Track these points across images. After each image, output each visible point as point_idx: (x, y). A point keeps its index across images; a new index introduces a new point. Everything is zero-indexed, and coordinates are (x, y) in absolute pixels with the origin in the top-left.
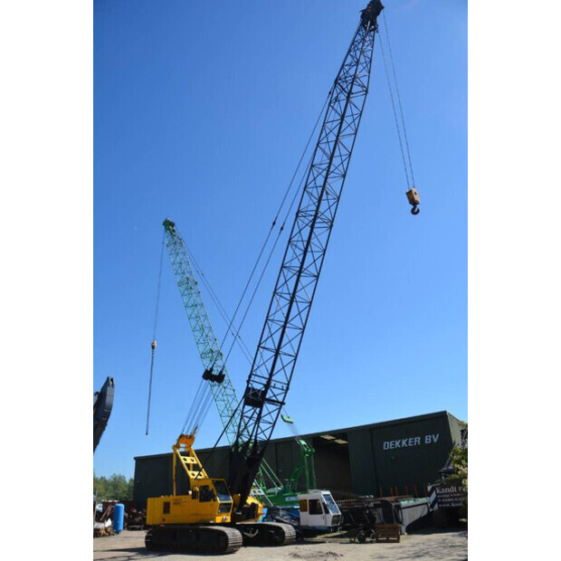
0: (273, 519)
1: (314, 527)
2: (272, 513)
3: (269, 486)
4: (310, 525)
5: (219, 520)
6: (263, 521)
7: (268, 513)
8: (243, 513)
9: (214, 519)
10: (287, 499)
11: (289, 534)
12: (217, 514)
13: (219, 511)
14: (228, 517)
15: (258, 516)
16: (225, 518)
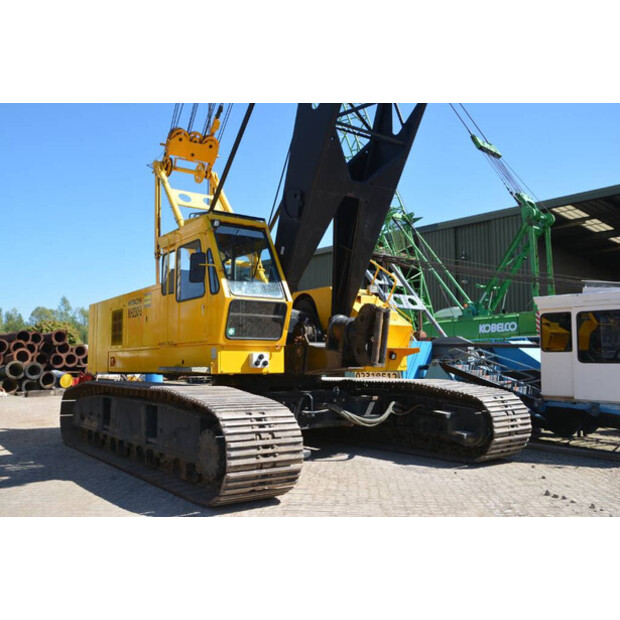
0: (448, 370)
1: (595, 405)
2: (443, 356)
3: (439, 301)
4: (578, 397)
5: (231, 362)
6: (418, 375)
7: (433, 355)
8: (333, 344)
9: (211, 360)
10: (482, 329)
11: (507, 426)
12: (222, 340)
13: (231, 331)
14: (273, 353)
15: (393, 356)
16: (261, 357)
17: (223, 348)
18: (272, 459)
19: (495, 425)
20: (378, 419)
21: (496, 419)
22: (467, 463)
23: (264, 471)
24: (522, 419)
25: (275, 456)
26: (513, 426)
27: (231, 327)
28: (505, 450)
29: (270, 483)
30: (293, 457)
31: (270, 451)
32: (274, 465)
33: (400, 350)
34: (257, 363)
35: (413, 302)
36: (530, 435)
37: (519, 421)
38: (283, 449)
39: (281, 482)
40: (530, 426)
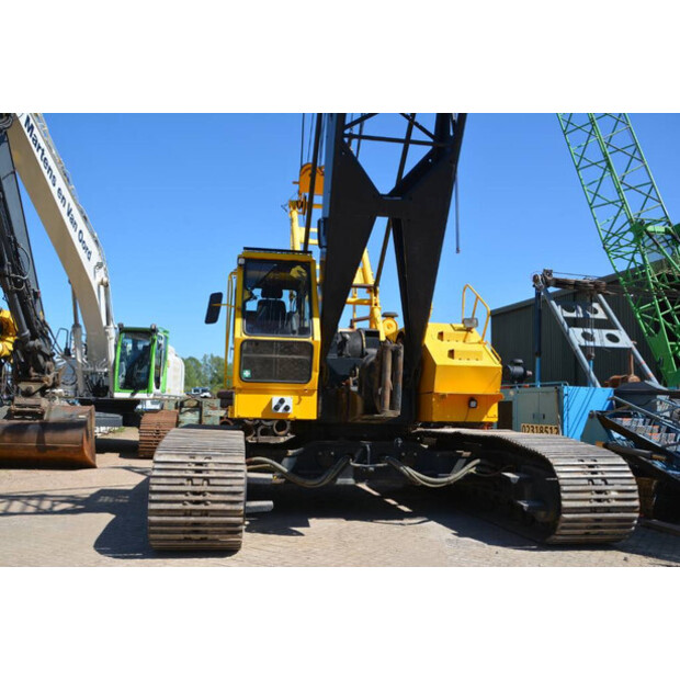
11: (589, 500)
12: (237, 383)
13: (247, 374)
14: (302, 397)
15: (473, 404)
16: (282, 401)
17: (241, 391)
18: (202, 507)
19: (564, 495)
20: (446, 479)
21: (565, 488)
22: (535, 543)
23: (192, 519)
24: (619, 491)
25: (207, 504)
26: (599, 500)
27: (246, 368)
28: (592, 531)
29: (206, 532)
30: (228, 507)
31: (200, 498)
32: (205, 513)
33: (486, 396)
34: (277, 408)
35: (613, 338)
36: (637, 515)
37: (614, 494)
38: (217, 497)
39: (220, 532)
40: (636, 503)
